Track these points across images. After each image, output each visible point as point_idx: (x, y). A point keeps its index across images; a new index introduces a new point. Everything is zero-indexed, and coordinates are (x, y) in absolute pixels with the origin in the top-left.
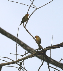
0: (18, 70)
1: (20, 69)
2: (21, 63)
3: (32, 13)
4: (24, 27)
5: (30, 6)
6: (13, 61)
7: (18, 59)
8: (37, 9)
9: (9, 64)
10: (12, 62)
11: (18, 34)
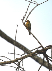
0: (16, 70)
1: (18, 69)
2: (19, 63)
3: (33, 9)
4: (23, 24)
5: (31, 2)
6: (11, 60)
7: (16, 58)
8: (38, 5)
9: (6, 63)
10: (9, 61)
11: (16, 32)
